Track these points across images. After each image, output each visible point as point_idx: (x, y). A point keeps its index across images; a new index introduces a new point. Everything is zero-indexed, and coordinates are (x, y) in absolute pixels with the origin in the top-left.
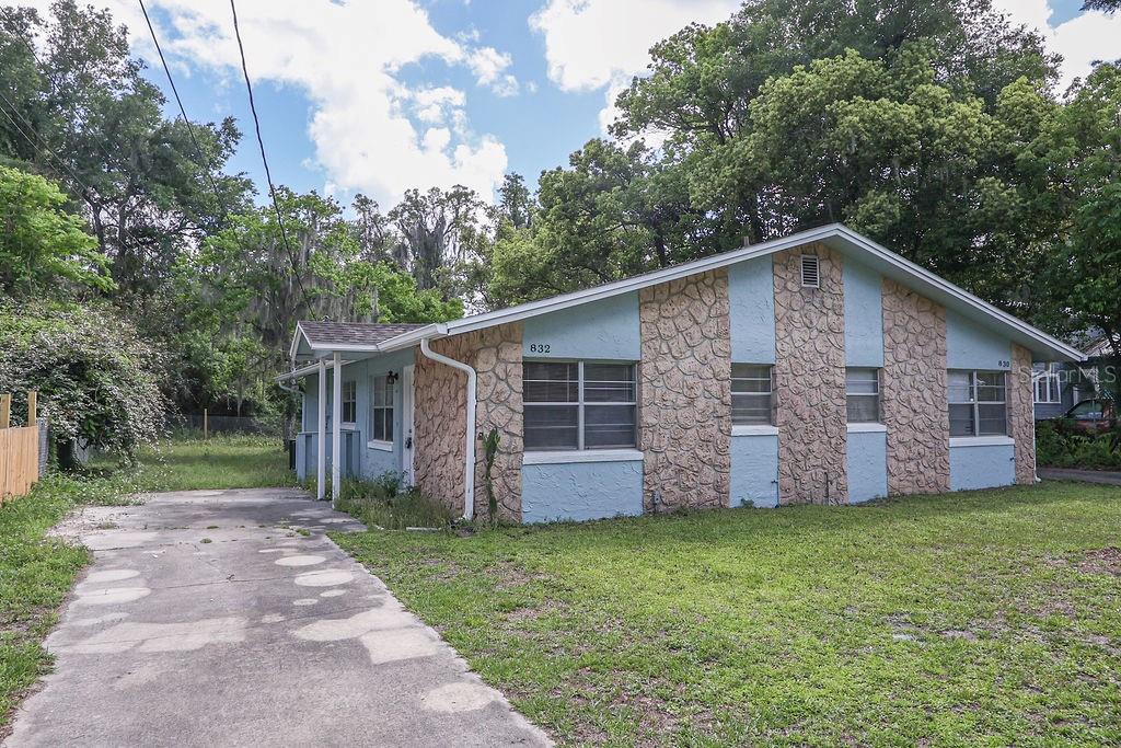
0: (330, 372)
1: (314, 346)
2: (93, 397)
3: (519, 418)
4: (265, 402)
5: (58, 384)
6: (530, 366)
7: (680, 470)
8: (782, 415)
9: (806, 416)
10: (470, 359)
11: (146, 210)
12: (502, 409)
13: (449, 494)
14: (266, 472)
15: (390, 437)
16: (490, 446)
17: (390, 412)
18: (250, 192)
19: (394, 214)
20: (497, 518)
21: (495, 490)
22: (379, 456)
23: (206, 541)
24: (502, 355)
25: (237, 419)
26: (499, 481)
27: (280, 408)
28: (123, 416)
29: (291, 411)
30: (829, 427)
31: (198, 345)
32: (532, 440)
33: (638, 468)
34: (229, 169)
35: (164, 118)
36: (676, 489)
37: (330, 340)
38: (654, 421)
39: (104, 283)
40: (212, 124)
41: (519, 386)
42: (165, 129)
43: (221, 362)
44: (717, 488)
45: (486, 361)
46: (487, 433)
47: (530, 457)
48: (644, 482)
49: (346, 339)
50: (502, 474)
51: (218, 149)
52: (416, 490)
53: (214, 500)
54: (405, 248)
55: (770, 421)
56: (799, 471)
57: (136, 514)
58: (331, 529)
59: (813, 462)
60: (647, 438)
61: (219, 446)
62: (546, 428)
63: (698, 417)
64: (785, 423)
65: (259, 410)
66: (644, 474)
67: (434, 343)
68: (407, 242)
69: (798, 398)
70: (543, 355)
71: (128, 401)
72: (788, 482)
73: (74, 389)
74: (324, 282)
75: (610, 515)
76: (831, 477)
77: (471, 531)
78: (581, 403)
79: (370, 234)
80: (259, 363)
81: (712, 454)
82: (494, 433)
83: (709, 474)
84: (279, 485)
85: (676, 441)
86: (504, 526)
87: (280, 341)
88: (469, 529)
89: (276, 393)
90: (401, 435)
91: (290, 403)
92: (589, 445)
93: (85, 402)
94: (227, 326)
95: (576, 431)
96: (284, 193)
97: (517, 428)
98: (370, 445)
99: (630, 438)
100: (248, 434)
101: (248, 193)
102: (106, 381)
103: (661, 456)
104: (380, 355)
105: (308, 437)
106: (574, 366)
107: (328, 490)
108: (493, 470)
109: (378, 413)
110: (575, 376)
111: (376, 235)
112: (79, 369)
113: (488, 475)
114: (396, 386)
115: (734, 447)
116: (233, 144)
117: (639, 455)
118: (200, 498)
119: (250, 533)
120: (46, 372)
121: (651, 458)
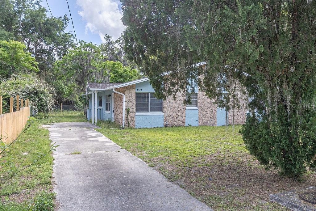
0: (95, 94)
1: (91, 89)
2: (39, 100)
3: (135, 105)
4: (78, 101)
5: (32, 97)
6: (137, 94)
7: (173, 117)
8: (199, 105)
9: (206, 105)
10: (124, 92)
11: (43, 43)
12: (131, 103)
13: (121, 122)
14: (80, 119)
15: (109, 110)
16: (128, 111)
17: (109, 104)
18: (73, 38)
19: (117, 41)
20: (129, 126)
21: (129, 121)
22: (107, 115)
23: (70, 129)
24: (131, 92)
25: (70, 106)
26: (130, 119)
27: (83, 103)
28: (46, 105)
29: (86, 104)
30: (212, 108)
31: (59, 84)
32: (137, 110)
33: (162, 116)
34: (66, 31)
35: (47, 17)
36: (172, 121)
37: (94, 87)
38: (167, 106)
39: (36, 69)
40: (61, 17)
41: (135, 98)
42: (48, 20)
43: (66, 90)
44: (182, 121)
45: (127, 93)
46: (127, 108)
47: (137, 114)
48: (164, 120)
49: (98, 87)
50: (131, 117)
51: (63, 25)
52: (115, 122)
53: (69, 124)
54: (121, 52)
55: (197, 106)
56: (204, 118)
57: (53, 126)
58: (94, 128)
59: (207, 116)
60: (165, 110)
61: (66, 113)
62: (140, 107)
63: (178, 105)
64: (200, 107)
65: (77, 103)
66: (164, 118)
67: (116, 89)
68: (122, 50)
69: (204, 101)
70: (140, 91)
71: (48, 101)
72: (201, 120)
73: (35, 98)
74: (94, 68)
75: (156, 127)
76: (212, 120)
77: (123, 129)
78: (149, 102)
79: (110, 47)
80: (77, 90)
81: (181, 114)
82: (129, 108)
83: (180, 118)
84: (83, 122)
85: (172, 111)
86: (131, 128)
87: (83, 84)
88: (123, 128)
89: (81, 99)
90: (112, 110)
91: (86, 101)
92: (151, 111)
93: (38, 101)
94: (68, 80)
95: (148, 108)
96: (83, 42)
97: (134, 107)
98: (105, 112)
99: (161, 110)
100: (73, 111)
101: (72, 38)
102: (42, 96)
103: (168, 114)
104: (106, 91)
105: (90, 110)
106: (148, 94)
107: (95, 122)
108: (129, 116)
109: (107, 104)
110: (148, 96)
111: (112, 47)
112: (36, 93)
113: (128, 117)
114: (110, 98)
115: (186, 112)
116: (67, 23)
117: (163, 114)
118: (66, 123)
119: (78, 129)
120: (29, 94)
121: (166, 114)
